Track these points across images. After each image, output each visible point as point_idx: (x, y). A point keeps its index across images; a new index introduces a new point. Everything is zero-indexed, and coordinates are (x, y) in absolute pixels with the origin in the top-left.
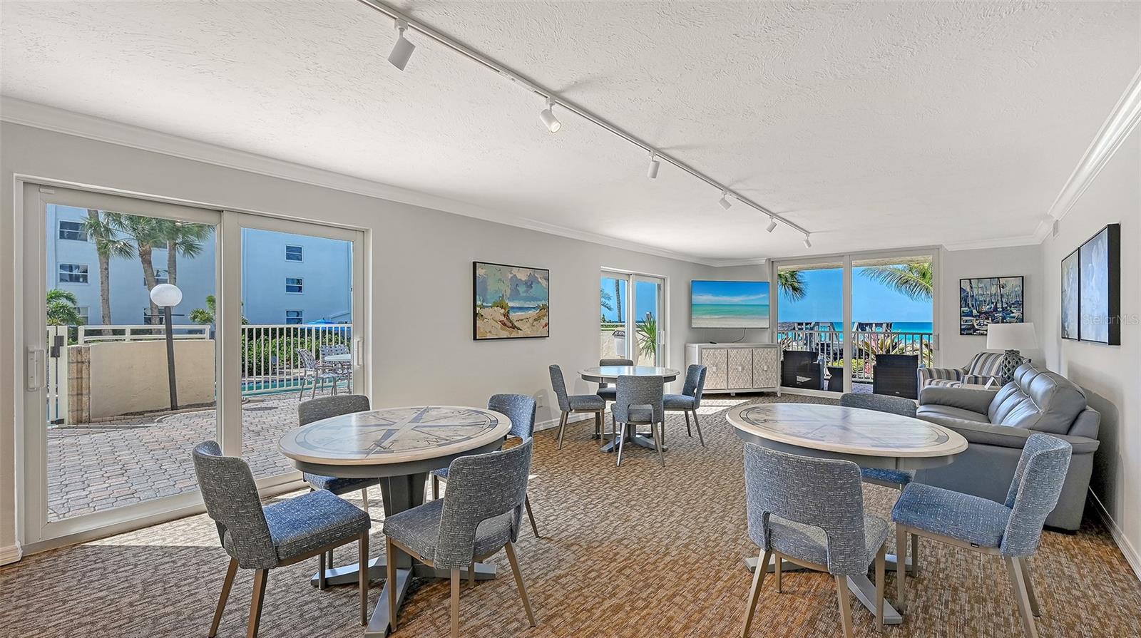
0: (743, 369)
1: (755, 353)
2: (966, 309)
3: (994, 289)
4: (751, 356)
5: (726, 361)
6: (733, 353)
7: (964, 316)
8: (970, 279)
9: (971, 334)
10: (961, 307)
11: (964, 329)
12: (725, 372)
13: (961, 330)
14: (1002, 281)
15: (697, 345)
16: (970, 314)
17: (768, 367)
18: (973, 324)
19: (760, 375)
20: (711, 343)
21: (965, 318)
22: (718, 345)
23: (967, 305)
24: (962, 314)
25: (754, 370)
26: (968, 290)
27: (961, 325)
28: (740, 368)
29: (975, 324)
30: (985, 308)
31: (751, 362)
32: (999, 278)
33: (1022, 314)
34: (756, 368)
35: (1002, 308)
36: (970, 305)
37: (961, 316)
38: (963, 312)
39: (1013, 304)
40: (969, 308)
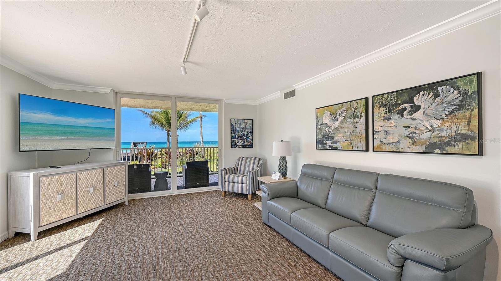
0: (94, 189)
1: (106, 172)
2: (233, 135)
3: (243, 125)
4: (102, 175)
5: (74, 186)
6: (82, 176)
7: (233, 138)
8: (235, 119)
9: (235, 148)
10: (231, 133)
11: (233, 145)
12: (74, 197)
13: (232, 145)
14: (246, 121)
15: (31, 174)
16: (235, 137)
17: (118, 183)
18: (236, 142)
19: (111, 191)
20: (52, 167)
21: (233, 139)
22: (63, 169)
23: (234, 133)
24: (232, 137)
25: (106, 188)
26: (234, 124)
27: (231, 143)
28: (91, 190)
29: (237, 143)
30: (240, 134)
31: (102, 182)
32: (245, 119)
33: (252, 137)
34: (107, 186)
35: (246, 134)
36: (235, 133)
37: (231, 138)
38: (233, 136)
39: (250, 132)
40: (235, 134)
